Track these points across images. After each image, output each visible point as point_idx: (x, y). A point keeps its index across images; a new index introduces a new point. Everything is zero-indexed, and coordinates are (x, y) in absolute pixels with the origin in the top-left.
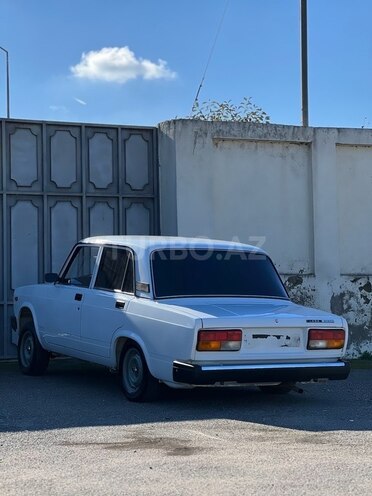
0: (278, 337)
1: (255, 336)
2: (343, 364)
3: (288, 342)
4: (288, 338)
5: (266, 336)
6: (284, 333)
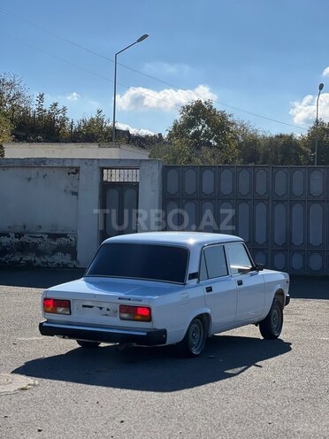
0: (101, 308)
1: (84, 306)
2: (145, 334)
3: (108, 313)
4: (108, 310)
5: (91, 307)
6: (105, 306)
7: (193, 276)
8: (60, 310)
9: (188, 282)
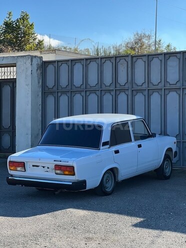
0: (44, 167)
1: (33, 166)
2: (71, 184)
3: (48, 170)
4: (48, 168)
5: (38, 166)
6: (47, 166)
7: (105, 144)
8: (19, 169)
9: (101, 147)
